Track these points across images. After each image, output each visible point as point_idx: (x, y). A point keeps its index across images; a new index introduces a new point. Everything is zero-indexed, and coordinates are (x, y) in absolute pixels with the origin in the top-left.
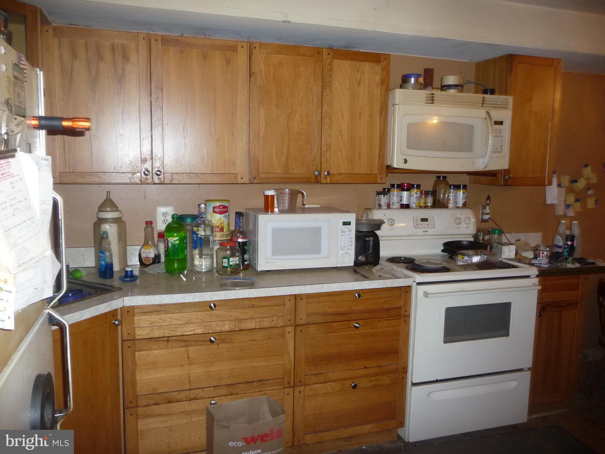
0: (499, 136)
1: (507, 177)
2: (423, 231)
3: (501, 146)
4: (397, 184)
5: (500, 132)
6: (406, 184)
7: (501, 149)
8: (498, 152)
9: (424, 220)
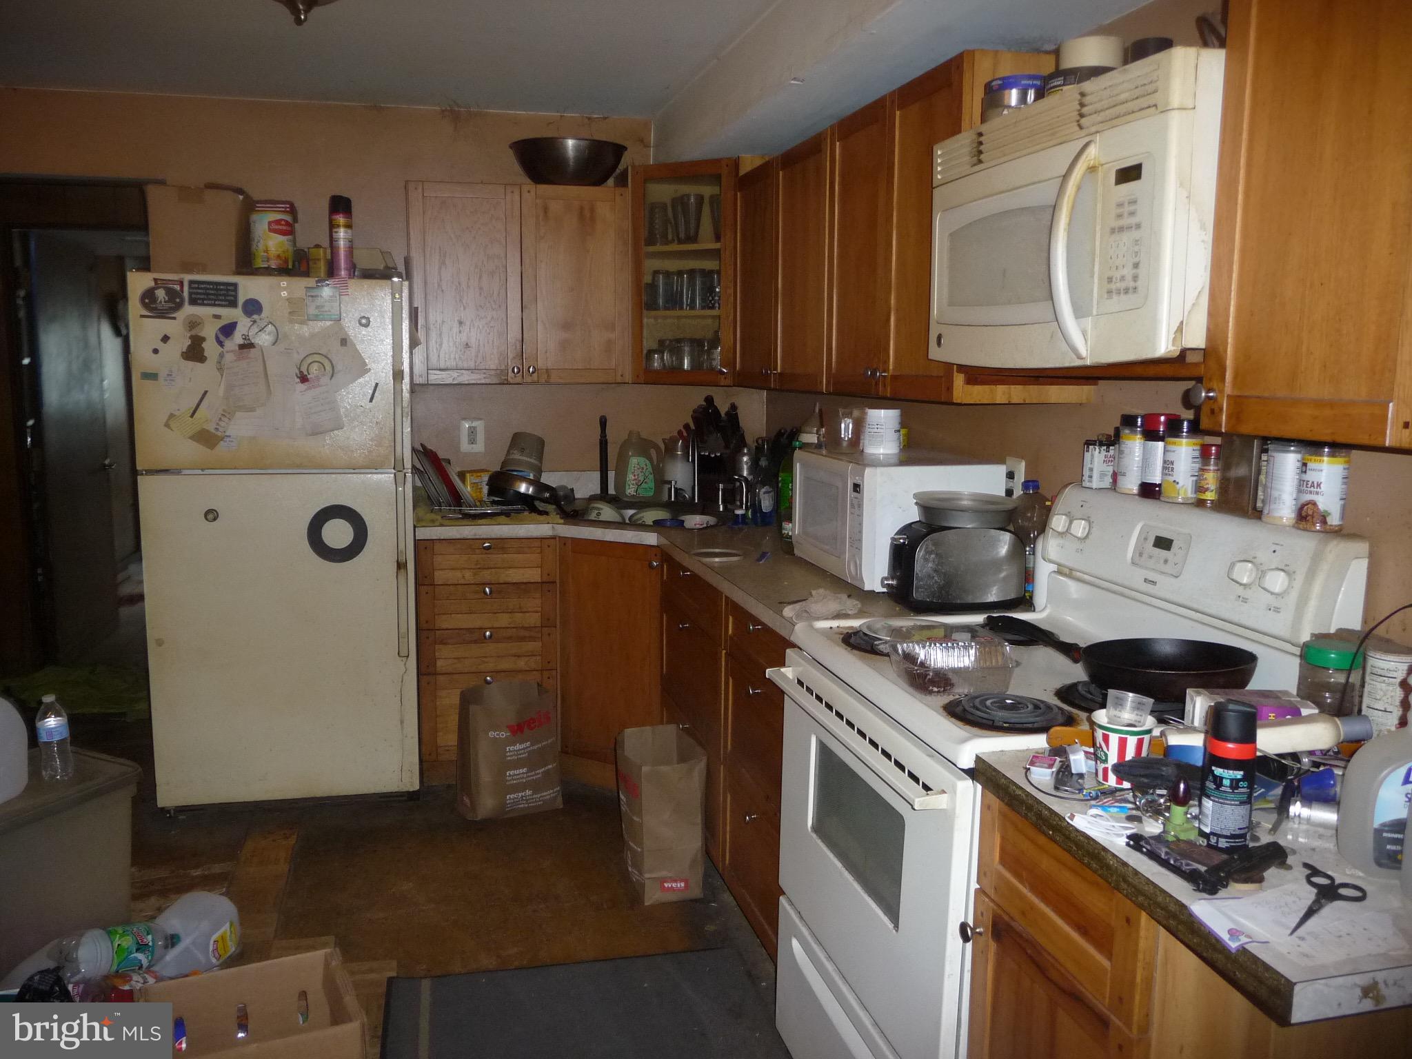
0: (1130, 228)
1: (1203, 394)
2: (1146, 580)
3: (1136, 265)
4: (1143, 417)
5: (1132, 208)
6: (1162, 418)
7: (1135, 278)
8: (1126, 291)
9: (1163, 543)
